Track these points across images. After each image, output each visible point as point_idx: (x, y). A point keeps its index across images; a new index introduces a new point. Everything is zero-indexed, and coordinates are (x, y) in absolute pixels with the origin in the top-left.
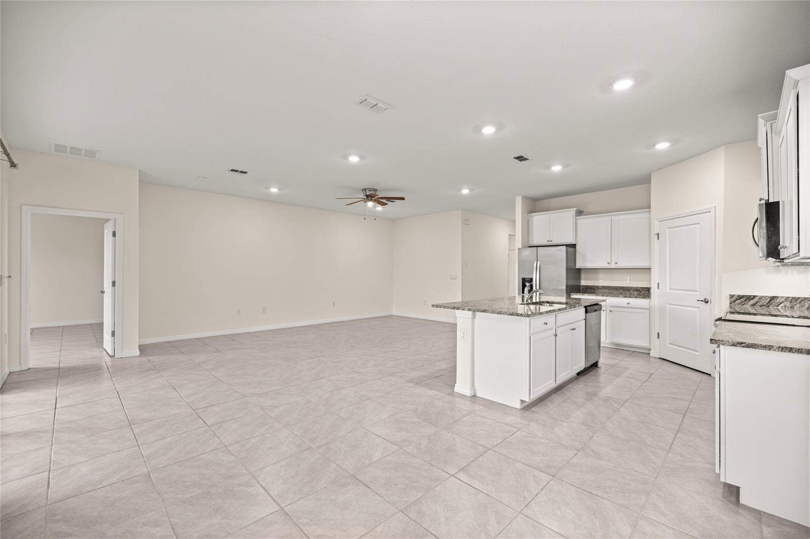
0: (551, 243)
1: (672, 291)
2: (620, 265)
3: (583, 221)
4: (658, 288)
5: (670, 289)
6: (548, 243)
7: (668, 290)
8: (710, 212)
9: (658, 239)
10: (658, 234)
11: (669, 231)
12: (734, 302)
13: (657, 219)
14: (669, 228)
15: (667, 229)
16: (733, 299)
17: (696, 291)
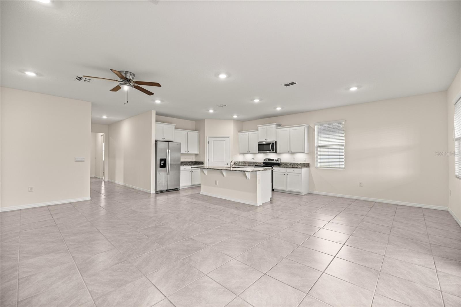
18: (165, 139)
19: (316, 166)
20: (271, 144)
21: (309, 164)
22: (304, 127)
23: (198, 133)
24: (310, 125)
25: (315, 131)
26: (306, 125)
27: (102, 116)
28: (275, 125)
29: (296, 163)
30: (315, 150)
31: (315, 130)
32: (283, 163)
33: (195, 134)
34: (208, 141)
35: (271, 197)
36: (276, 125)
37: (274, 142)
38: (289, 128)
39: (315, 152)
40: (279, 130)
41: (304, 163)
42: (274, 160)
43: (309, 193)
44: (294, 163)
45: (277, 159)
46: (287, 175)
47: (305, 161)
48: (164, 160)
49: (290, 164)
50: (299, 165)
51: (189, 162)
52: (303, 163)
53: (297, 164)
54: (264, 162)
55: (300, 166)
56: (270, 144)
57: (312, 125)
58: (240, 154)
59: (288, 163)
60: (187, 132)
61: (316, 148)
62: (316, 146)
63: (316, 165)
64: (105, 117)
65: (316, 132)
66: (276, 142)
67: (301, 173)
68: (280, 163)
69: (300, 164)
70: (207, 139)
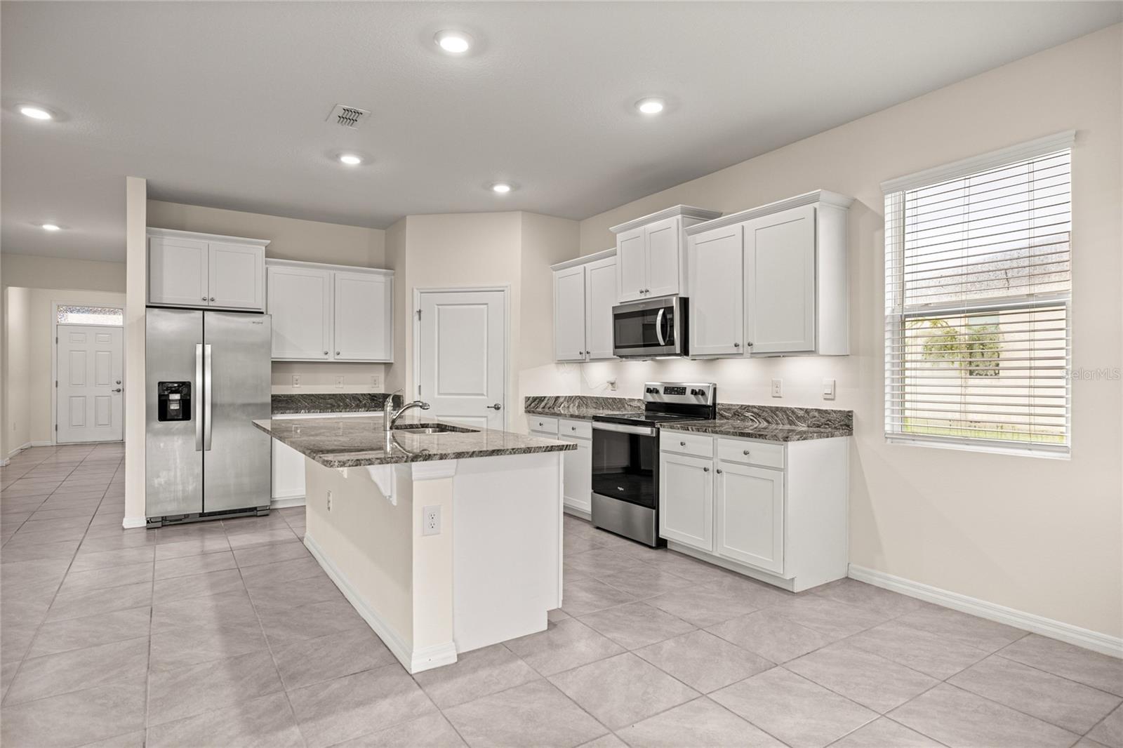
0: (211, 304)
1: (443, 397)
2: (345, 357)
3: (280, 270)
4: (420, 394)
5: (439, 394)
6: (205, 303)
7: (436, 396)
8: (503, 291)
9: (420, 319)
10: (420, 312)
11: (439, 309)
12: (530, 405)
13: (417, 289)
14: (438, 305)
15: (436, 306)
16: (529, 402)
17: (483, 395)
18: (212, 300)
19: (888, 428)
20: (661, 312)
21: (849, 415)
22: (816, 205)
23: (385, 274)
24: (859, 197)
25: (888, 225)
26: (825, 195)
27: (42, 224)
28: (680, 217)
29: (783, 410)
30: (883, 340)
31: (888, 218)
32: (728, 408)
33: (377, 281)
34: (416, 309)
35: (556, 602)
36: (684, 212)
37: (675, 304)
38: (740, 224)
39: (883, 348)
40: (700, 237)
41: (826, 412)
42: (688, 391)
43: (848, 580)
44: (777, 408)
45: (698, 385)
46: (718, 472)
47: (830, 397)
48: (185, 388)
49: (757, 415)
50: (798, 418)
51: (355, 397)
52: (817, 410)
53: (790, 415)
54: (650, 398)
55: (802, 427)
56: (657, 311)
57: (864, 197)
58: (561, 362)
59: (747, 408)
60: (332, 272)
61: (888, 328)
62: (888, 312)
63: (887, 420)
64: (50, 228)
65: (888, 233)
66: (685, 303)
67: (783, 470)
68: (714, 404)
69: (801, 413)
70: (414, 299)
